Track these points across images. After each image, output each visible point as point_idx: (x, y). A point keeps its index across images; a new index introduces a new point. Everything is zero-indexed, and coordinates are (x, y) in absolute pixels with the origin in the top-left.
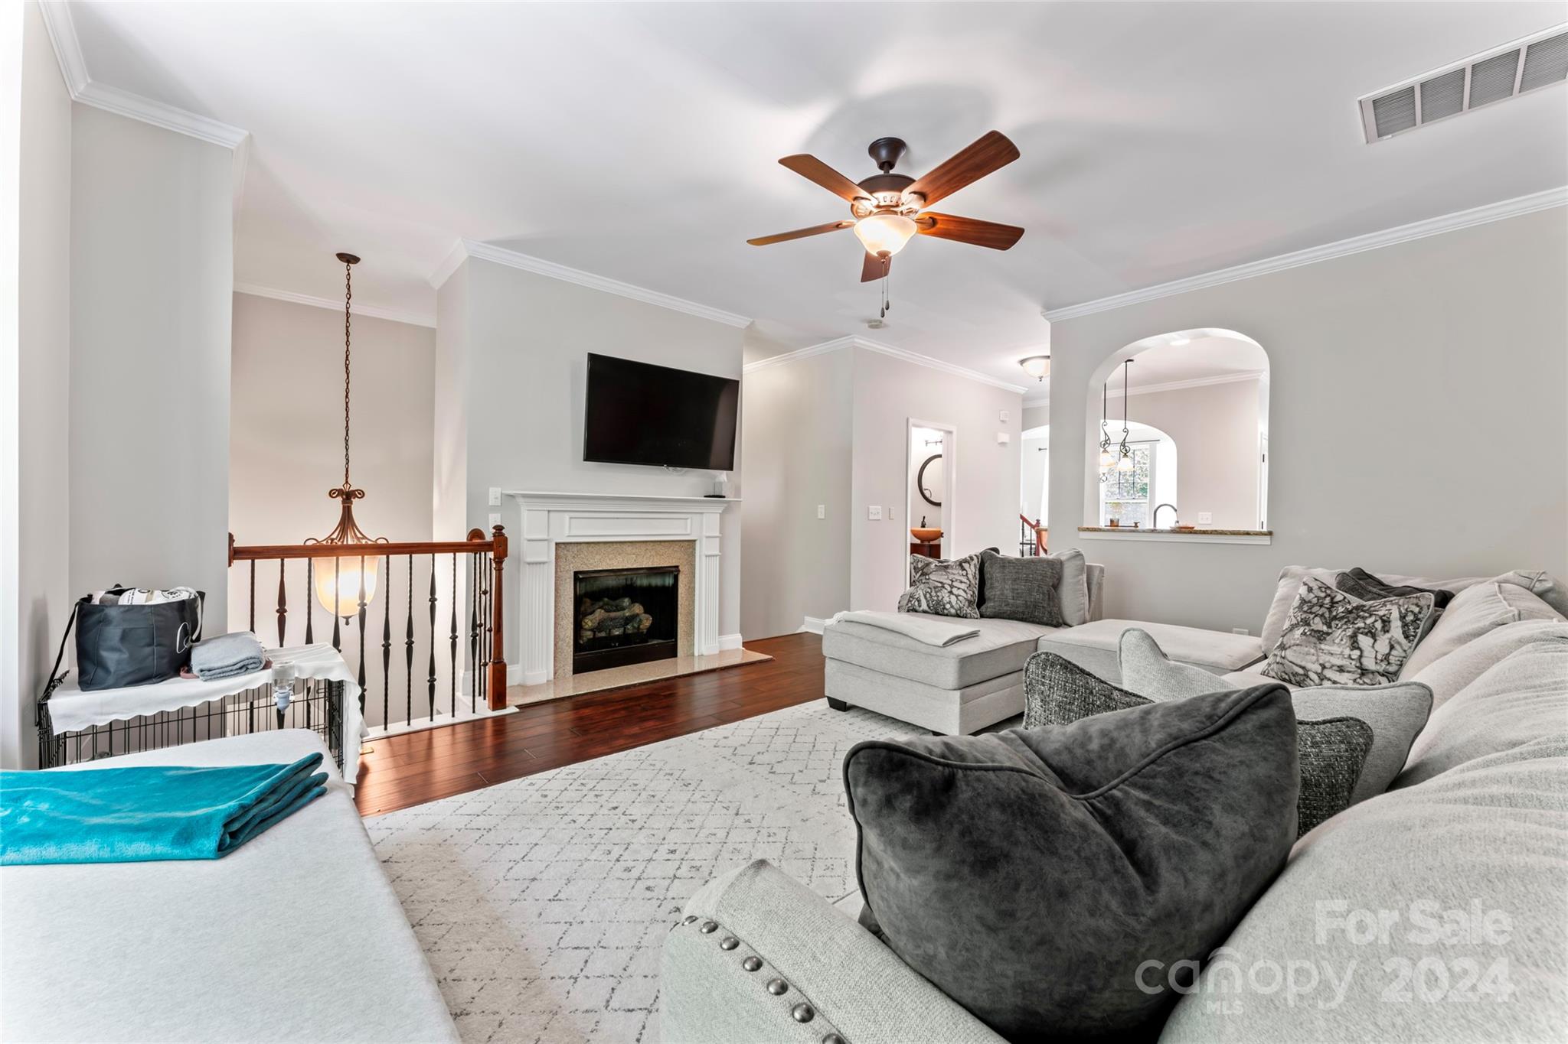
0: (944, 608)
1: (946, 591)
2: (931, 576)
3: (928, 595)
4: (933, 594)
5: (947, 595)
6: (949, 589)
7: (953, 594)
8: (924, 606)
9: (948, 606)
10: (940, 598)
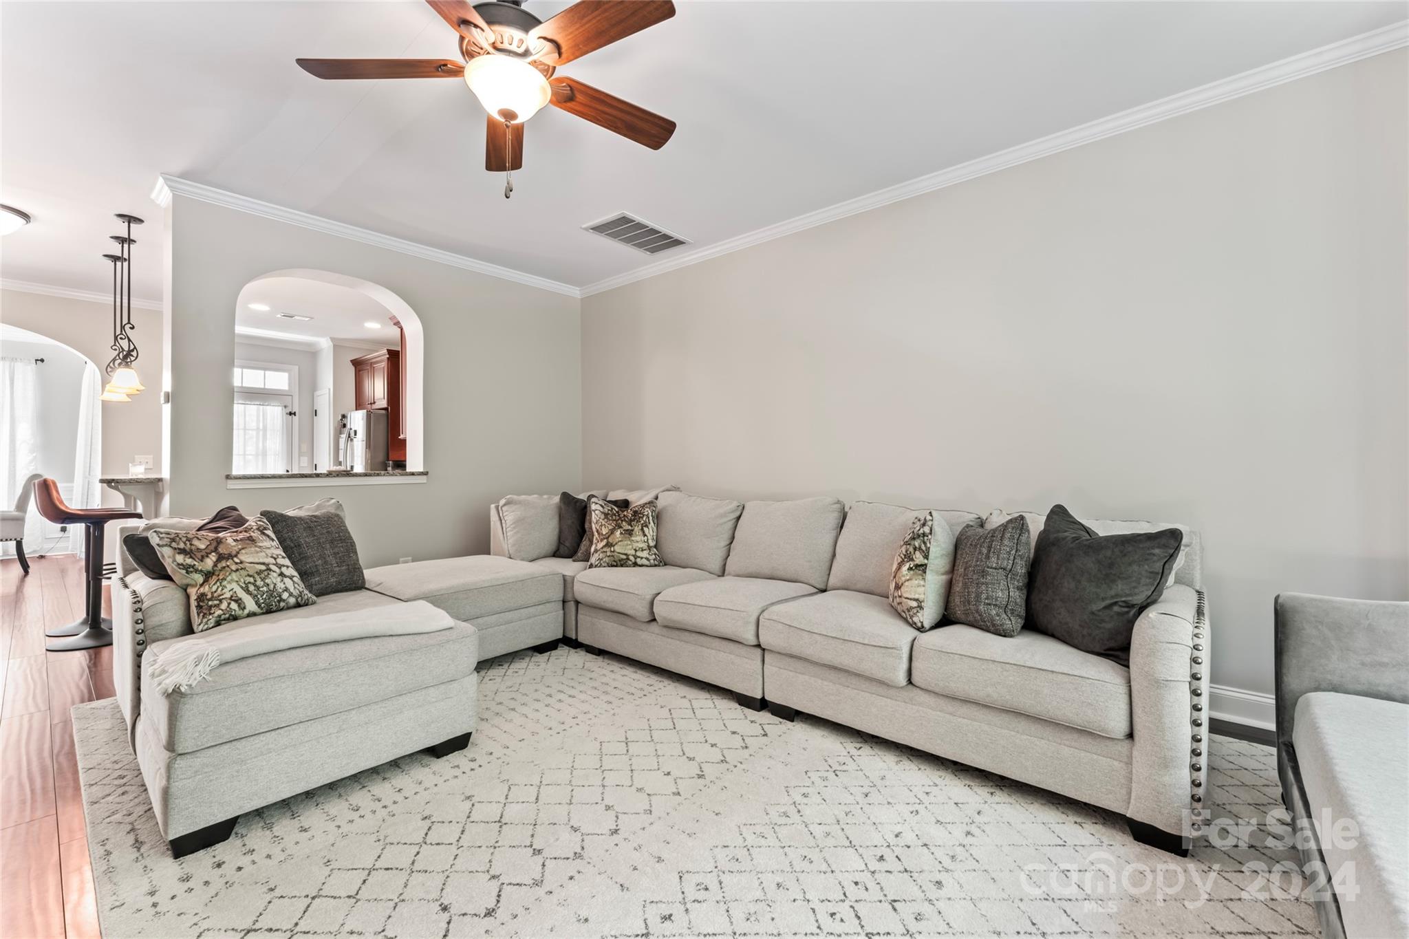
0: (281, 600)
1: (275, 575)
2: (243, 557)
3: (252, 588)
4: (259, 583)
5: (279, 579)
6: (278, 570)
7: (285, 576)
8: (251, 605)
9: (285, 596)
10: (271, 587)
